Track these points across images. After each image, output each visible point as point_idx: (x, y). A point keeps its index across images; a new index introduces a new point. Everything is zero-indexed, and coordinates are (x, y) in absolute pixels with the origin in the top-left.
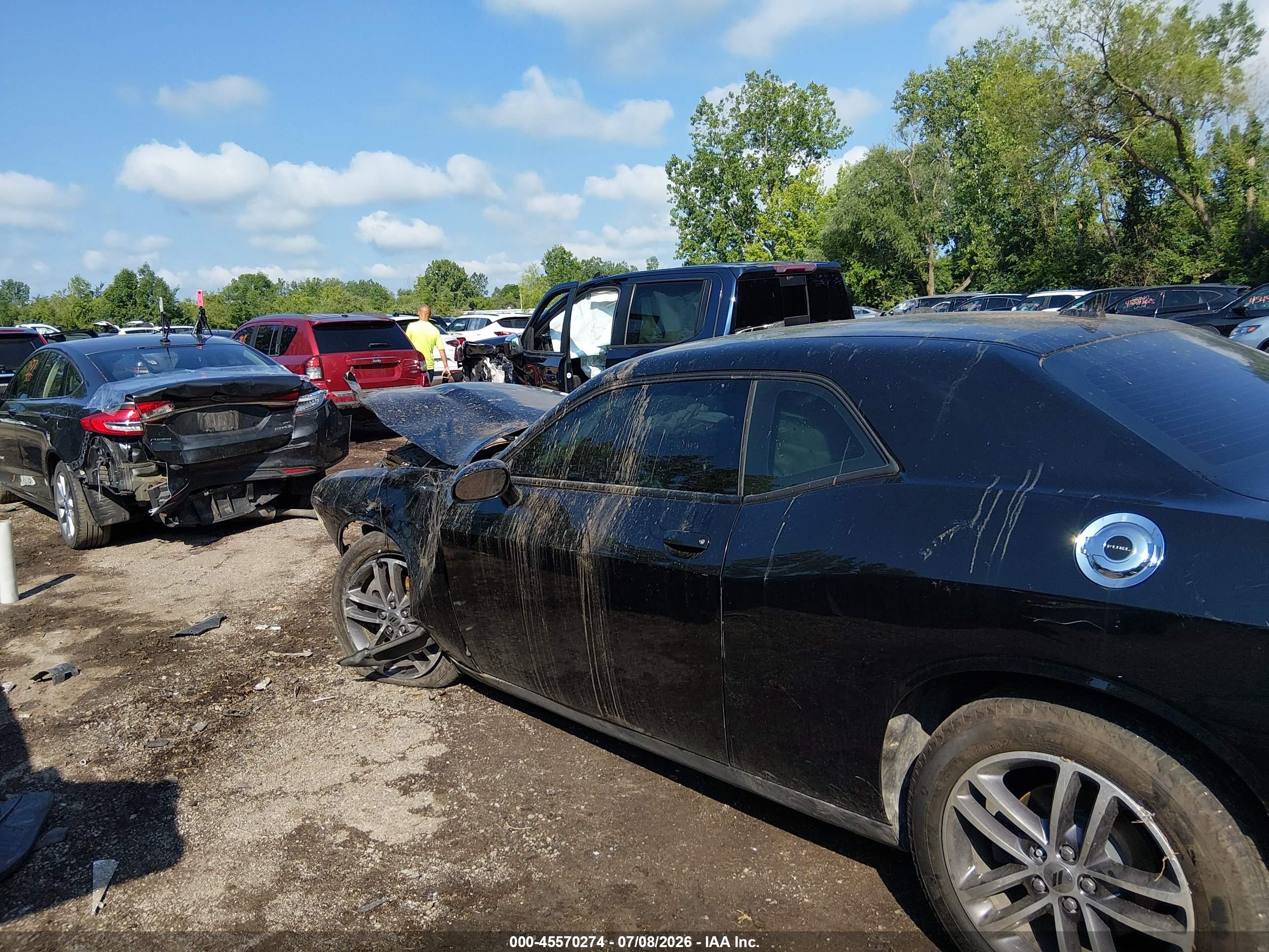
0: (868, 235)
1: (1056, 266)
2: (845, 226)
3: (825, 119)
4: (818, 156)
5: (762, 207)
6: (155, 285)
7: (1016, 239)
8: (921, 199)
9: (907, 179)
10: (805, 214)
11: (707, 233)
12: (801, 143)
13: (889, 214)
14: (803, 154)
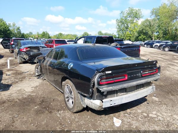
0: (144, 31)
1: (171, 37)
2: (141, 30)
3: (140, 14)
4: (139, 19)
5: (130, 26)
6: (47, 34)
7: (165, 33)
8: (153, 26)
9: (151, 23)
10: (136, 28)
11: (121, 30)
12: (136, 17)
13: (148, 28)
14: (136, 19)
